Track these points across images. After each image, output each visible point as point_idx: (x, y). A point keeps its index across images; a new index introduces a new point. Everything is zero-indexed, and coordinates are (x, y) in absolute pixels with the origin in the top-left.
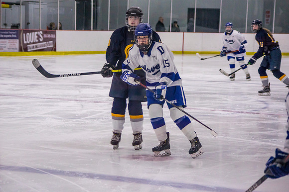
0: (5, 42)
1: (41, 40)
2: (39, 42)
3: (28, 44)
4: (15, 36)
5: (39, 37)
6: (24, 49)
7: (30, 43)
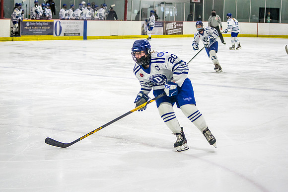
1: (175, 28)
2: (174, 29)
3: (168, 30)
4: (161, 25)
5: (174, 26)
6: (165, 33)
7: (169, 30)
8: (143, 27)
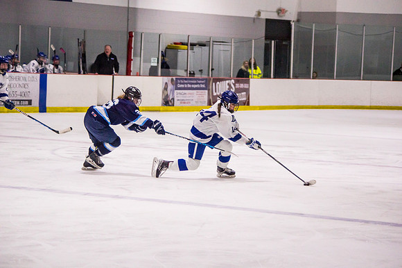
0: (193, 94)
3: (217, 96)
5: (230, 87)
6: (213, 102)
8: (166, 89)
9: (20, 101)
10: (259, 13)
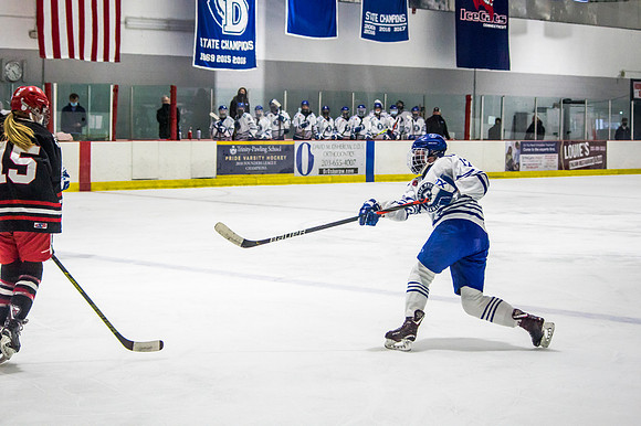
0: (541, 158)
1: (587, 154)
3: (569, 160)
4: (553, 149)
5: (584, 151)
6: (564, 166)
7: (573, 159)
8: (509, 153)
9: (345, 169)
10: (623, 74)
